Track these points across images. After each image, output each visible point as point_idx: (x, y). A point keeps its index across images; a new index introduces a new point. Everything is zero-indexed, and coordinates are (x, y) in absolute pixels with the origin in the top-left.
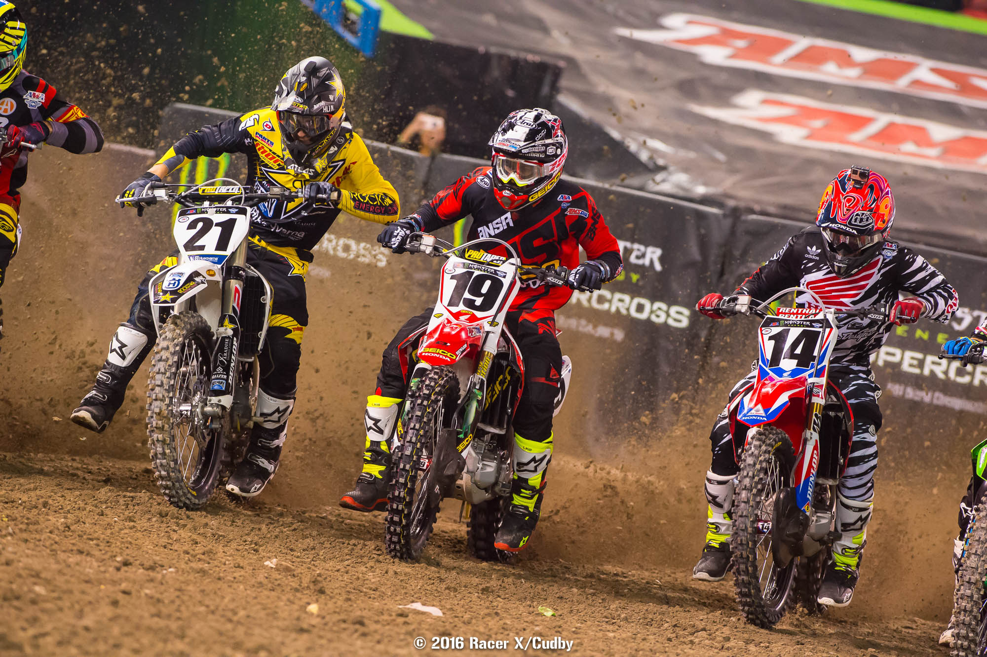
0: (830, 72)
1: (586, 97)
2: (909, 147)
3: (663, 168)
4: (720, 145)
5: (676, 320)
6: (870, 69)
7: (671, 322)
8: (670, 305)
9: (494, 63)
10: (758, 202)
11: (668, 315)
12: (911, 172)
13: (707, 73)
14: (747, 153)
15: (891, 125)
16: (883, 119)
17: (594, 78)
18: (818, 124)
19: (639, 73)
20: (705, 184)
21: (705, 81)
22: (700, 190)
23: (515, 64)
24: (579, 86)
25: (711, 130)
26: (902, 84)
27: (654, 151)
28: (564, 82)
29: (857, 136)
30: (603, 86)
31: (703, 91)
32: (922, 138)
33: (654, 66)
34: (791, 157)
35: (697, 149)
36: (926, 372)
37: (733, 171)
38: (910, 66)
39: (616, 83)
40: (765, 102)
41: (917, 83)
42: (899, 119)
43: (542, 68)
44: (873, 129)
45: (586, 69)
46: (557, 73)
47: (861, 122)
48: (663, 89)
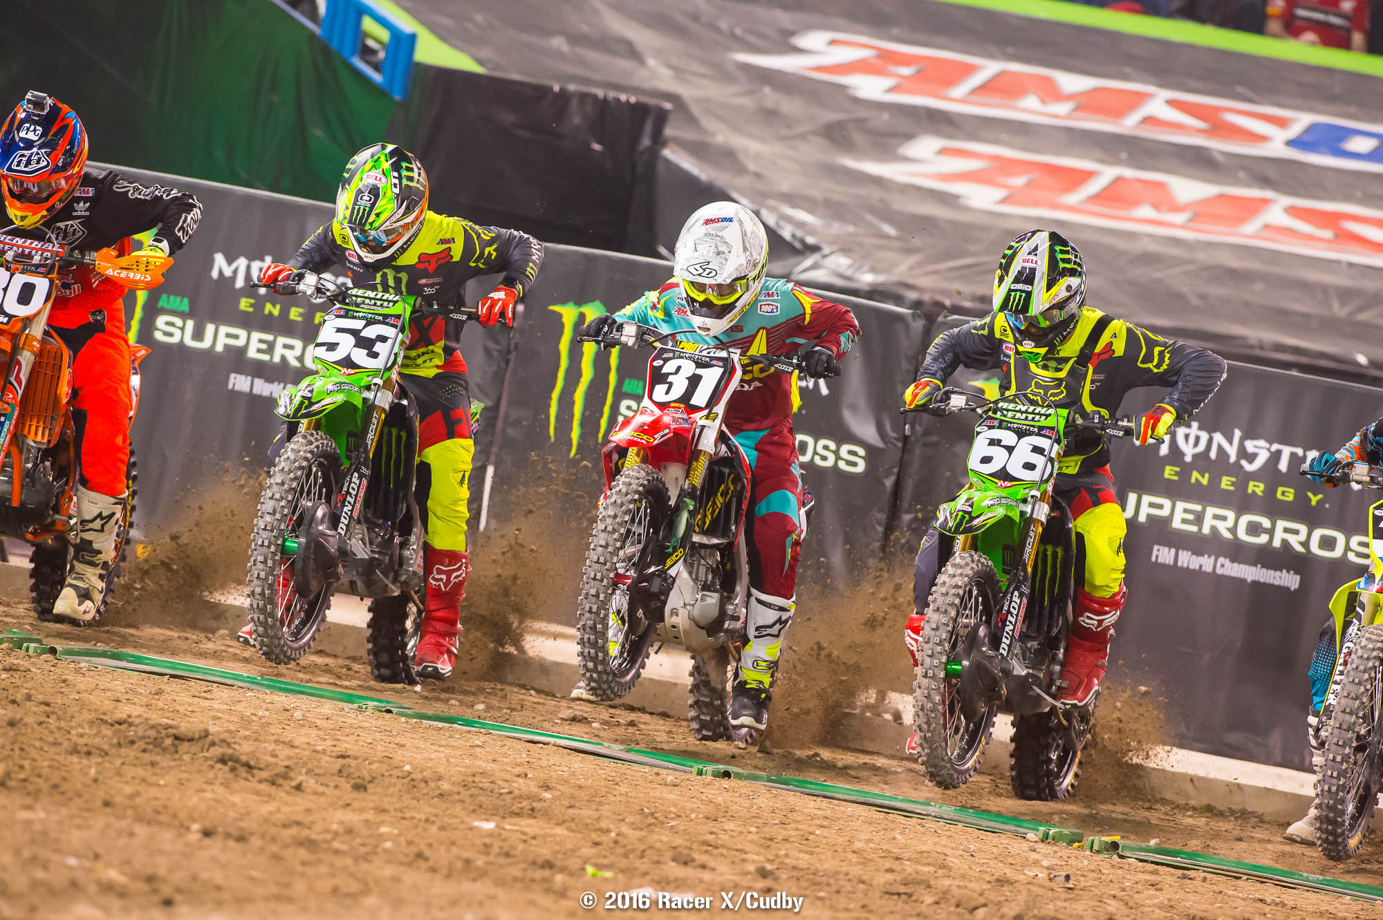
0: (1030, 108)
1: (699, 150)
2: (1146, 211)
3: (815, 249)
4: (887, 215)
5: (849, 463)
6: (1085, 103)
7: (842, 465)
8: (839, 443)
9: (574, 104)
10: (946, 293)
11: (838, 458)
12: (1152, 247)
13: (863, 113)
14: (925, 224)
15: (1119, 180)
16: (1108, 174)
17: (708, 123)
18: (1019, 181)
19: (770, 115)
20: (873, 270)
21: (860, 122)
22: (867, 279)
23: (604, 106)
24: (689, 135)
25: (875, 194)
26: (1129, 124)
27: (801, 225)
28: (669, 131)
29: (1073, 198)
30: (722, 136)
31: (858, 137)
32: (1164, 201)
33: (789, 105)
34: (986, 229)
35: (858, 221)
36: (1206, 530)
37: (909, 251)
38: (1141, 98)
39: (737, 129)
40: (943, 151)
41: (1149, 120)
42: (1128, 173)
43: (640, 112)
44: (1094, 187)
45: (696, 111)
46: (661, 117)
47: (1079, 178)
48: (803, 136)
